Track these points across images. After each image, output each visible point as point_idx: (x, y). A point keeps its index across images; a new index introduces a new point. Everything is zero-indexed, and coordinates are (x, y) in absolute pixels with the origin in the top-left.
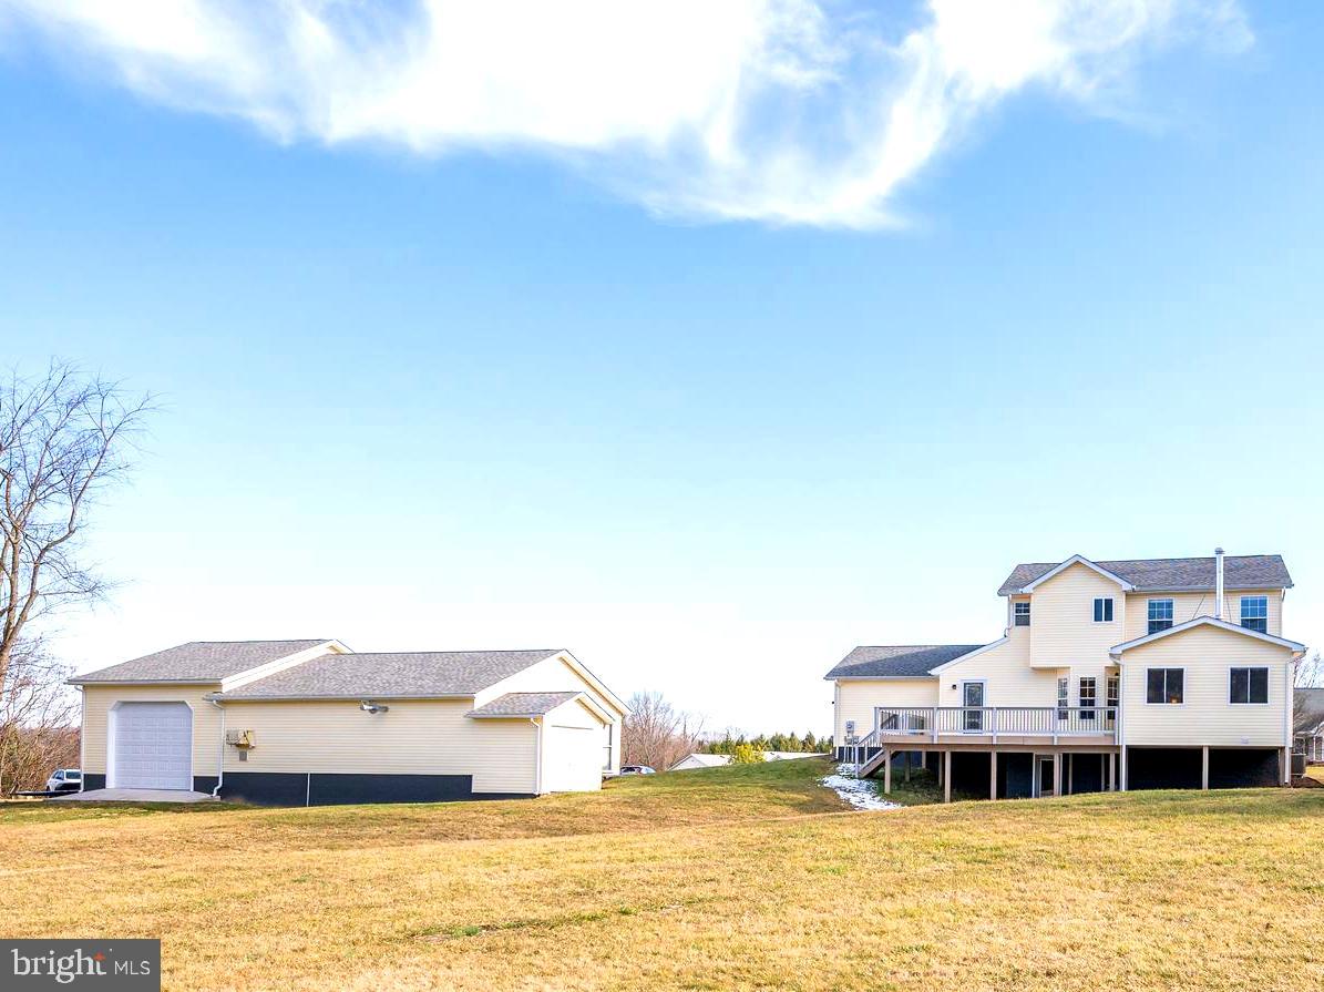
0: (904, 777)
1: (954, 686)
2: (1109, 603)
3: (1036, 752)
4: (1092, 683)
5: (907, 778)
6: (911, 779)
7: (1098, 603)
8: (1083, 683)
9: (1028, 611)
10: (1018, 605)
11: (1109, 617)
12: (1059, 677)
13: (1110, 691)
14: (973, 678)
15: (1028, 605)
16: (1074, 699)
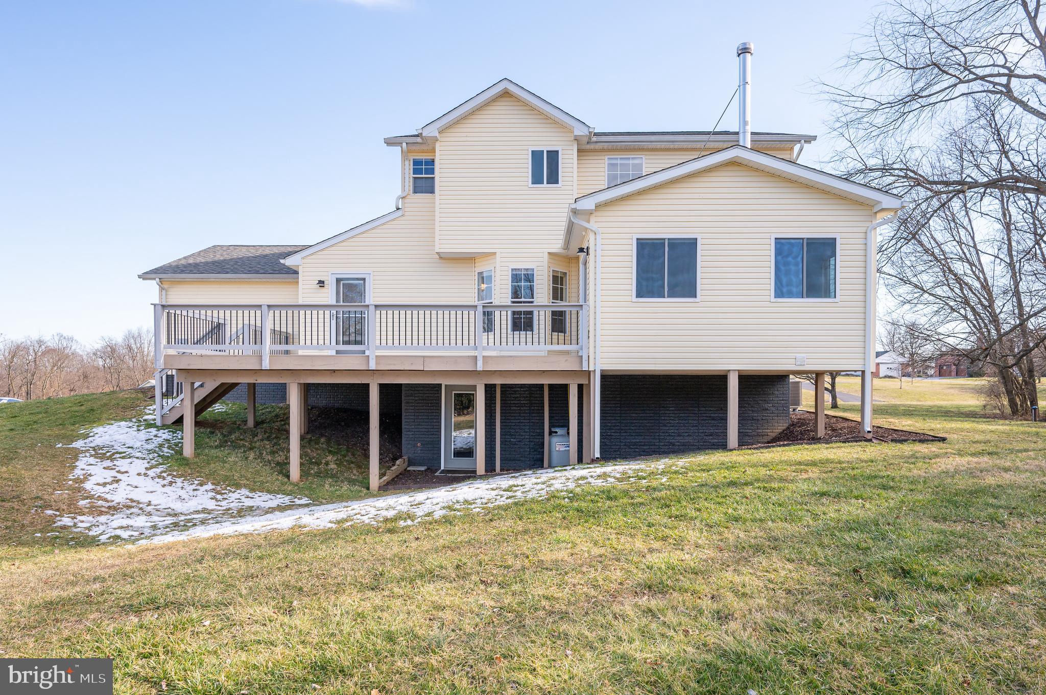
0: (245, 422)
1: (321, 283)
2: (553, 156)
3: (444, 382)
4: (529, 278)
5: (251, 423)
6: (257, 424)
7: (537, 156)
8: (516, 277)
9: (432, 171)
10: (416, 163)
11: (553, 178)
12: (479, 270)
13: (555, 290)
14: (350, 271)
15: (432, 162)
16: (502, 294)
